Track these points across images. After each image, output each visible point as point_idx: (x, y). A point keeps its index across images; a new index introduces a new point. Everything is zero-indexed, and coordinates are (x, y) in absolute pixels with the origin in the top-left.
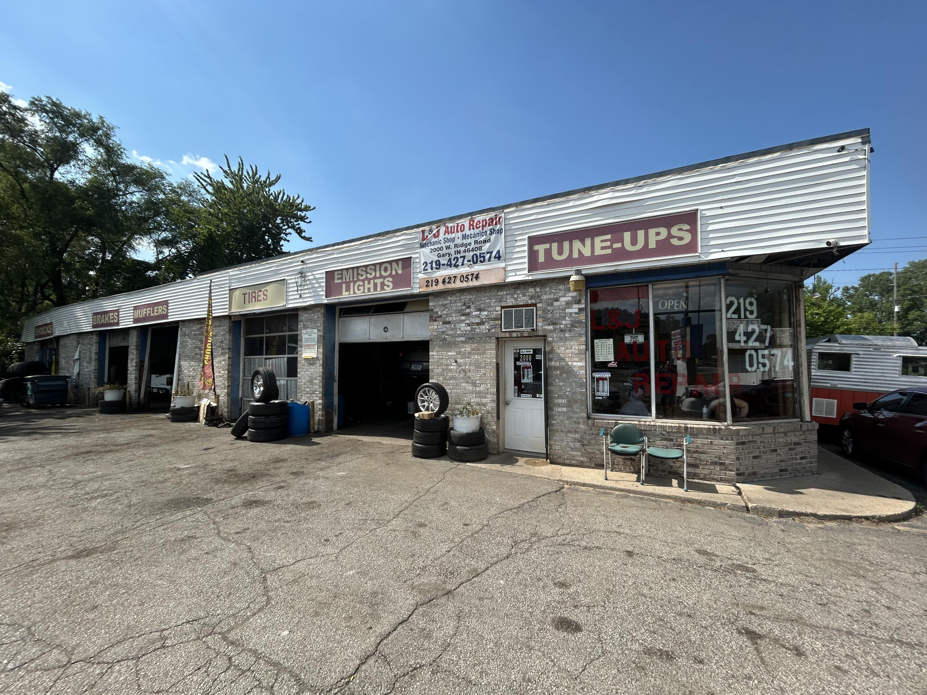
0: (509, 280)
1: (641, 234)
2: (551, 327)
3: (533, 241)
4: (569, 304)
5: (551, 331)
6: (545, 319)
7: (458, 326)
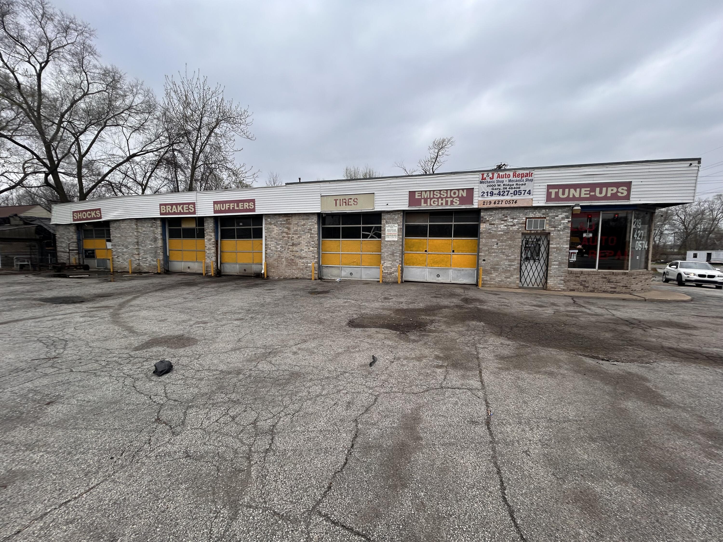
0: (534, 205)
1: (604, 189)
2: (553, 229)
3: (550, 187)
4: (563, 219)
5: (553, 231)
6: (550, 225)
7: (499, 226)
